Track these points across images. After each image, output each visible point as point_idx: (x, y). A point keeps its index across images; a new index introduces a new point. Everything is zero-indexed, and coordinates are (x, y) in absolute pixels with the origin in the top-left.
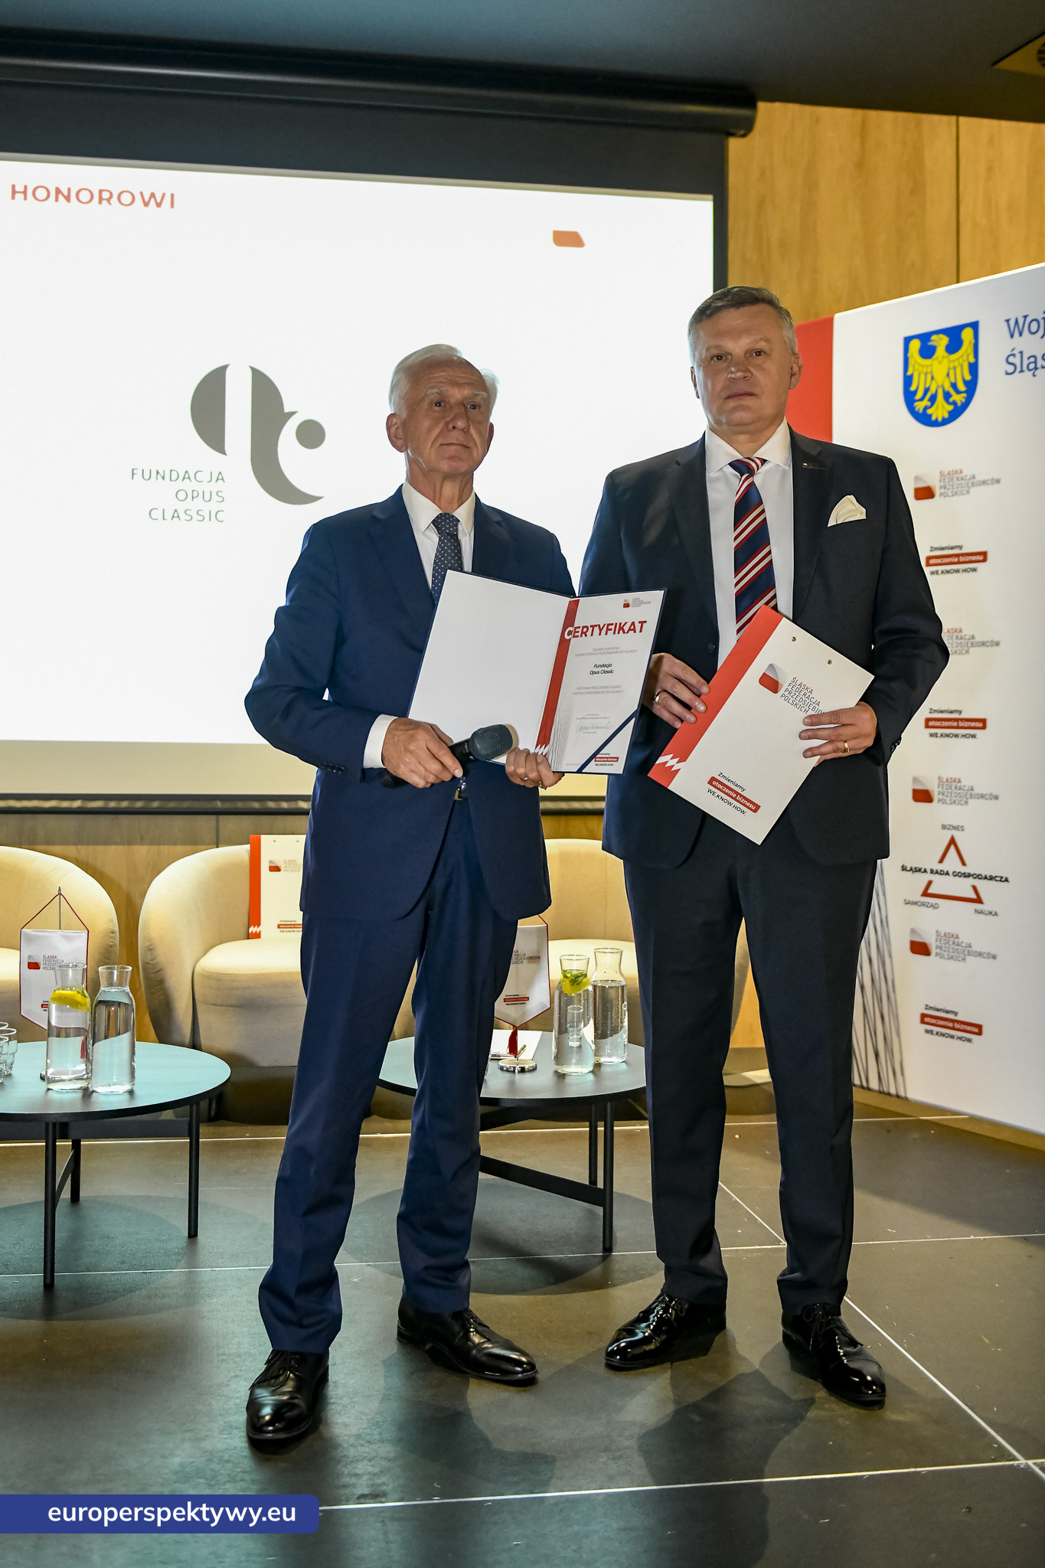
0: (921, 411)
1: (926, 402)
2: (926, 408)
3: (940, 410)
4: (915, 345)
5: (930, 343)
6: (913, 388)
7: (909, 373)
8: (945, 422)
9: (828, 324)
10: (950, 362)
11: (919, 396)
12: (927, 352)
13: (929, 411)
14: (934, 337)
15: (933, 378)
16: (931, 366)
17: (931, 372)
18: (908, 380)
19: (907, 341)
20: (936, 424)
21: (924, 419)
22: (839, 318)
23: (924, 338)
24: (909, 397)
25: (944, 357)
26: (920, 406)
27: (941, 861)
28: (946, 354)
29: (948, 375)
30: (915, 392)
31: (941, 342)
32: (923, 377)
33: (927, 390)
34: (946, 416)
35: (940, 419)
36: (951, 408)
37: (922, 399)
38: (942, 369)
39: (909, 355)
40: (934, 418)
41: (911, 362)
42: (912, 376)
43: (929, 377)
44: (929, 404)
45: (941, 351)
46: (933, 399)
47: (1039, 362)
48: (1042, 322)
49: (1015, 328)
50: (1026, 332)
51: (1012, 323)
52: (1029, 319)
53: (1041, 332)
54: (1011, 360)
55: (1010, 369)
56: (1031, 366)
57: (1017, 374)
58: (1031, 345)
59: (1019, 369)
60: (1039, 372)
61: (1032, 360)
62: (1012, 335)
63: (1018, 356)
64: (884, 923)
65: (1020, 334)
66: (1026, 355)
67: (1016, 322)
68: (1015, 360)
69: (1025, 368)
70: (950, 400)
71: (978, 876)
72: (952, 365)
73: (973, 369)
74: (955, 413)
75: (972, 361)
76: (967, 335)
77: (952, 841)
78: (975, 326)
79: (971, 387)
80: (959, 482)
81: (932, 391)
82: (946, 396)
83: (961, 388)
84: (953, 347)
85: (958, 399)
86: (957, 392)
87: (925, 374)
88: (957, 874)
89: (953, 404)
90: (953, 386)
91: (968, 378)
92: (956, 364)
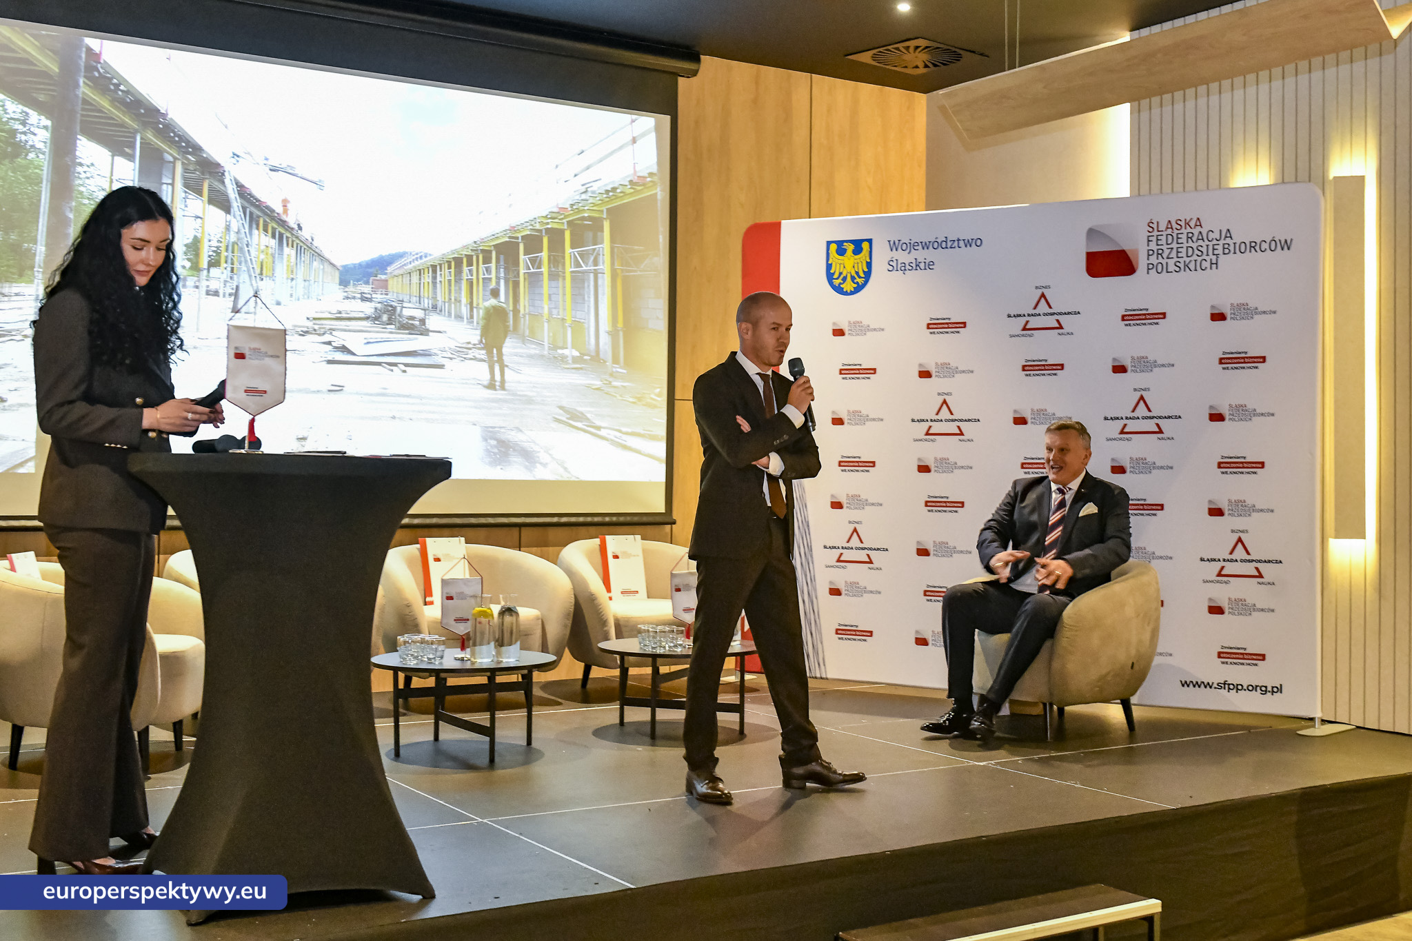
0: (837, 285)
1: (840, 281)
2: (840, 284)
3: (849, 286)
4: (833, 247)
5: (843, 247)
6: (832, 271)
7: (830, 262)
8: (852, 293)
9: (776, 227)
10: (854, 259)
11: (835, 276)
12: (841, 252)
13: (842, 286)
14: (845, 244)
15: (844, 267)
16: (843, 260)
17: (844, 264)
18: (829, 266)
19: (829, 243)
20: (846, 294)
21: (839, 290)
22: (785, 224)
23: (840, 243)
24: (830, 277)
25: (851, 256)
27: (848, 542)
28: (852, 254)
29: (854, 267)
30: (833, 274)
31: (850, 247)
32: (838, 265)
33: (841, 274)
34: (853, 290)
35: (849, 291)
36: (855, 286)
37: (837, 279)
38: (849, 264)
39: (830, 251)
40: (845, 290)
41: (831, 256)
42: (831, 264)
43: (842, 266)
44: (842, 282)
45: (849, 252)
46: (845, 279)
47: (908, 267)
48: (909, 244)
49: (894, 246)
50: (899, 249)
51: (892, 243)
52: (901, 242)
53: (908, 251)
54: (891, 263)
55: (891, 268)
56: (903, 268)
57: (894, 272)
58: (903, 257)
59: (895, 269)
60: (907, 272)
61: (903, 265)
62: (892, 250)
63: (895, 261)
64: (813, 580)
65: (897, 250)
66: (899, 262)
67: (894, 243)
68: (894, 264)
69: (899, 269)
70: (855, 281)
71: (870, 549)
72: (856, 261)
73: (869, 265)
74: (859, 288)
75: (869, 261)
76: (865, 245)
77: (855, 530)
78: (870, 241)
79: (868, 275)
80: (860, 329)
81: (844, 274)
82: (853, 278)
83: (863, 276)
84: (857, 251)
85: (860, 281)
86: (860, 277)
87: (840, 264)
88: (857, 549)
89: (857, 283)
90: (857, 273)
91: (866, 270)
92: (859, 261)
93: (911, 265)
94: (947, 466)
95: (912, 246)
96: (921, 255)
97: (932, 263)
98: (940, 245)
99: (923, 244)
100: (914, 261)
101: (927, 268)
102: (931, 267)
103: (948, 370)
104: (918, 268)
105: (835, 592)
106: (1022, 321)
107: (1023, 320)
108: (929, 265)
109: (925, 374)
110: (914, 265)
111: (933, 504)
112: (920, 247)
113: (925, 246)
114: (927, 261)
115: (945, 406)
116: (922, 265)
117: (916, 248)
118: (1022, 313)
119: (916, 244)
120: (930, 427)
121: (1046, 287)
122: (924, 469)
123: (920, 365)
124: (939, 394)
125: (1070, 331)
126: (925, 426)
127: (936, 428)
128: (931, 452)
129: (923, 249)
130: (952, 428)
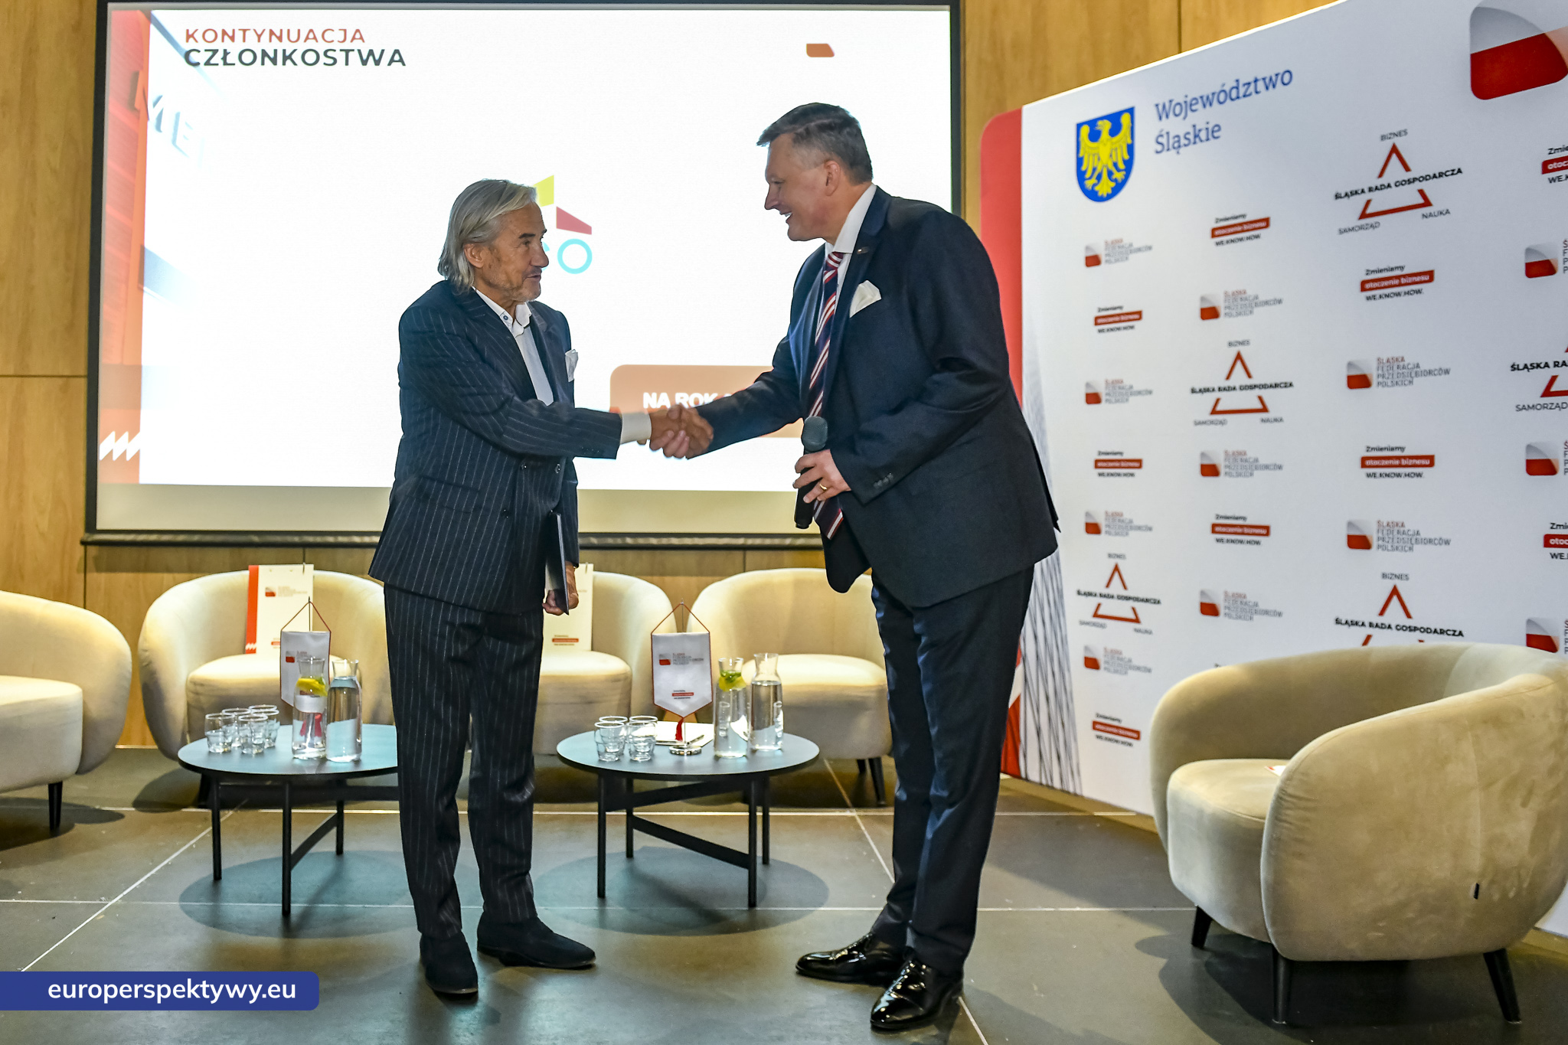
0: (1090, 188)
1: (1094, 181)
2: (1094, 185)
3: (1104, 188)
4: (1085, 130)
5: (1098, 128)
6: (1083, 168)
7: (1081, 155)
8: (1109, 197)
9: (1017, 116)
10: (1112, 143)
11: (1088, 175)
13: (1097, 188)
14: (1100, 123)
15: (1099, 159)
16: (1097, 148)
17: (1098, 154)
18: (1080, 161)
19: (1079, 126)
20: (1102, 199)
21: (1092, 195)
22: (1027, 110)
23: (1092, 123)
24: (1081, 176)
25: (1108, 140)
26: (1089, 184)
27: (1108, 586)
28: (1109, 137)
29: (1111, 156)
30: (1085, 172)
31: (1105, 126)
32: (1091, 157)
33: (1094, 169)
34: (1110, 191)
35: (1105, 195)
36: (1113, 184)
37: (1090, 178)
38: (1106, 152)
39: (1081, 139)
40: (1100, 194)
41: (1082, 145)
42: (1083, 158)
43: (1096, 157)
44: (1096, 182)
45: (1105, 135)
46: (1099, 178)
47: (1183, 141)
48: (1184, 105)
49: (1163, 112)
50: (1171, 115)
51: (1161, 107)
52: (1174, 103)
53: (1183, 114)
54: (1160, 140)
55: (1159, 148)
56: (1176, 145)
57: (1164, 153)
58: (1177, 126)
59: (1166, 148)
60: (1182, 150)
61: (1176, 139)
62: (1160, 118)
63: (1165, 136)
64: (1064, 641)
65: (1167, 116)
66: (1171, 135)
67: (1164, 106)
68: (1163, 140)
69: (1171, 147)
70: (1114, 177)
71: (1137, 599)
72: (1114, 147)
73: (1131, 149)
74: (1118, 188)
75: (1130, 142)
76: (1125, 119)
77: (1116, 569)
78: (1131, 111)
79: (1129, 164)
80: (1121, 250)
81: (1099, 170)
82: (1110, 174)
83: (1121, 166)
84: (1115, 131)
85: (1119, 176)
86: (1119, 170)
87: (1094, 155)
88: (1120, 597)
89: (1116, 180)
90: (1115, 165)
91: (1127, 157)
92: (1117, 145)
93: (1188, 136)
94: (1245, 465)
95: (1189, 106)
96: (1201, 117)
97: (1216, 128)
98: (1228, 95)
99: (1205, 99)
100: (1191, 130)
101: (1210, 137)
102: (1216, 134)
103: (1244, 303)
104: (1197, 140)
105: (1092, 663)
106: (1359, 202)
107: (1361, 200)
108: (1214, 132)
109: (1210, 313)
110: (1191, 137)
111: (1227, 529)
112: (1199, 106)
113: (1207, 101)
114: (1210, 126)
115: (1239, 364)
116: (1203, 135)
117: (1194, 108)
118: (1358, 187)
119: (1194, 102)
120: (1218, 400)
121: (1398, 134)
122: (1210, 470)
123: (1203, 299)
124: (1230, 344)
125: (1443, 208)
126: (1209, 399)
127: (1228, 401)
128: (1219, 442)
129: (1204, 106)
130: (1250, 400)
